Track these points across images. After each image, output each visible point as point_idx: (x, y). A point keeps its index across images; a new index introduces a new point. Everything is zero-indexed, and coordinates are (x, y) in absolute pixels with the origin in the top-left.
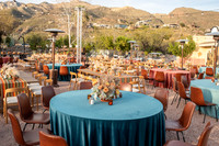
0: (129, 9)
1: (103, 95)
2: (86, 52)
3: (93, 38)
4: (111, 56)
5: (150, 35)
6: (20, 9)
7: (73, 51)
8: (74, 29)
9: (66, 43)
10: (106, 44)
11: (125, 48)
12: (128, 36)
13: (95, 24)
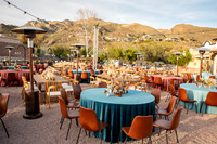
0: (136, 26)
1: (115, 91)
2: (100, 61)
3: (106, 50)
4: (121, 64)
5: (153, 47)
6: (47, 26)
7: (90, 60)
8: (90, 42)
9: (84, 53)
10: (117, 54)
11: (132, 58)
12: (135, 48)
13: (107, 38)
